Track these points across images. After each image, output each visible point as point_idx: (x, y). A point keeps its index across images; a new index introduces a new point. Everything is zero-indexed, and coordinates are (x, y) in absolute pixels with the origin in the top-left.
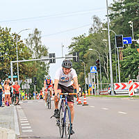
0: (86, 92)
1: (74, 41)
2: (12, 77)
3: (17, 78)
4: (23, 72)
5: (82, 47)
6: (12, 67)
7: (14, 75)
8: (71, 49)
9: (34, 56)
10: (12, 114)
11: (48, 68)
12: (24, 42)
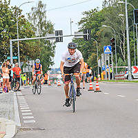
5: (94, 23)
12: (26, 17)
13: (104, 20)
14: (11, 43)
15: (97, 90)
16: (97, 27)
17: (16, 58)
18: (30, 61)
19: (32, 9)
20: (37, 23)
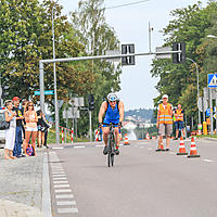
0: (200, 126)
1: (177, 18)
2: (42, 92)
3: (53, 96)
4: (66, 83)
5: (192, 30)
6: (42, 72)
7: (47, 89)
8: (168, 36)
9: (89, 50)
11: (117, 74)
13: (210, 25)
14: (41, 66)
15: (193, 155)
16: (197, 38)
17: (51, 92)
18: (76, 99)
19: (80, 4)
20: (88, 31)
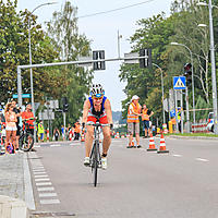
0: (165, 126)
1: (142, 27)
2: (20, 96)
3: (30, 99)
4: (42, 88)
5: (156, 38)
6: (19, 77)
7: (24, 93)
8: (135, 43)
9: (63, 57)
10: (20, 168)
11: (90, 78)
12: (44, 28)
13: (173, 33)
14: (19, 72)
15: (163, 150)
16: (162, 46)
17: (28, 96)
18: (51, 102)
19: (55, 15)
20: (62, 39)
